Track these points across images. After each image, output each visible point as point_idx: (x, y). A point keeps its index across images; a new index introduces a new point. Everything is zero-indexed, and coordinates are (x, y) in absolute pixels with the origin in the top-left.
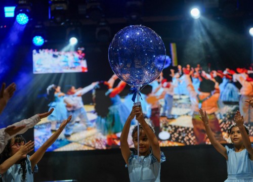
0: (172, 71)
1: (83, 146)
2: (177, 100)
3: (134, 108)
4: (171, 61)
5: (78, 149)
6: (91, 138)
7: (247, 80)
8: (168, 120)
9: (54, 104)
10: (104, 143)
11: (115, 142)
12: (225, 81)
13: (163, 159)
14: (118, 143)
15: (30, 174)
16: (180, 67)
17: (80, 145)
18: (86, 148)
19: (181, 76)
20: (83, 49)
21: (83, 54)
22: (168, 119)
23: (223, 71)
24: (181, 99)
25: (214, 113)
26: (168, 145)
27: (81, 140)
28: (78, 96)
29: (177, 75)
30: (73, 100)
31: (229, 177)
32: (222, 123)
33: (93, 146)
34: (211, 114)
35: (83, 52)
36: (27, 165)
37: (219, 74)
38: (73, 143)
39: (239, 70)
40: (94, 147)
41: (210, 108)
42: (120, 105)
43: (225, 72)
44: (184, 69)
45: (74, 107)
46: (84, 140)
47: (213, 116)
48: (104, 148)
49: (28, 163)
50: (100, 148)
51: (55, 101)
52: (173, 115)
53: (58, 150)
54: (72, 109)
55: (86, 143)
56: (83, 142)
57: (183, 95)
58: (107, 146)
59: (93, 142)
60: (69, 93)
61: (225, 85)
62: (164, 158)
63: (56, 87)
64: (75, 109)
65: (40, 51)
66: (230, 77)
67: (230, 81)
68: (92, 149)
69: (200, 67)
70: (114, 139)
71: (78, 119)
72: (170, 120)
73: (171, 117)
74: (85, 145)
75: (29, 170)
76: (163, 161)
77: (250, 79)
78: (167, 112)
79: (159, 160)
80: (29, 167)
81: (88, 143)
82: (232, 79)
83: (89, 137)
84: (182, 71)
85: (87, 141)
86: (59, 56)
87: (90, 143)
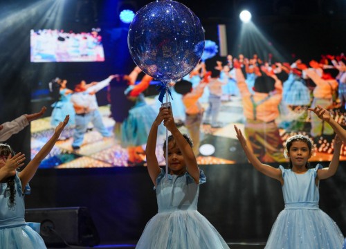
0: (219, 63)
1: (97, 162)
2: (226, 101)
3: (161, 109)
4: (219, 49)
5: (90, 166)
6: (108, 152)
7: (323, 78)
8: (212, 130)
9: (59, 104)
10: (126, 159)
11: (140, 157)
12: (291, 77)
13: (202, 180)
14: (144, 158)
15: (20, 196)
16: (230, 57)
17: (92, 161)
18: (101, 165)
19: (231, 69)
20: (99, 30)
21: (99, 38)
22: (212, 127)
23: (291, 64)
24: (230, 101)
25: (273, 121)
26: (211, 163)
27: (94, 154)
28: (91, 94)
29: (226, 68)
30: (83, 100)
31: (287, 207)
32: (284, 134)
33: (110, 162)
34: (269, 122)
35: (99, 34)
36: (16, 185)
37: (285, 69)
38: (84, 158)
39: (313, 63)
40: (112, 164)
41: (268, 113)
42: (144, 107)
43: (294, 66)
44: (235, 60)
45: (85, 109)
46: (98, 154)
47: (272, 124)
48: (126, 165)
49: (18, 181)
50: (119, 165)
51: (61, 101)
52: (219, 123)
53: (63, 166)
54: (82, 112)
55: (100, 158)
56: (96, 157)
57: (233, 95)
58: (129, 162)
59: (110, 156)
60: (78, 90)
61: (292, 84)
62: (205, 178)
63: (62, 82)
64: (86, 112)
65: (40, 31)
66: (299, 72)
67: (298, 77)
68: (108, 166)
69: (257, 58)
70: (138, 153)
71: (90, 125)
72: (215, 129)
73: (216, 125)
74: (99, 160)
75: (19, 191)
76: (203, 182)
77: (326, 76)
78: (211, 118)
79: (196, 181)
80: (19, 187)
81: (104, 158)
82: (301, 75)
83: (106, 149)
84: (233, 62)
85: (102, 155)
86: (66, 39)
87: (107, 158)
